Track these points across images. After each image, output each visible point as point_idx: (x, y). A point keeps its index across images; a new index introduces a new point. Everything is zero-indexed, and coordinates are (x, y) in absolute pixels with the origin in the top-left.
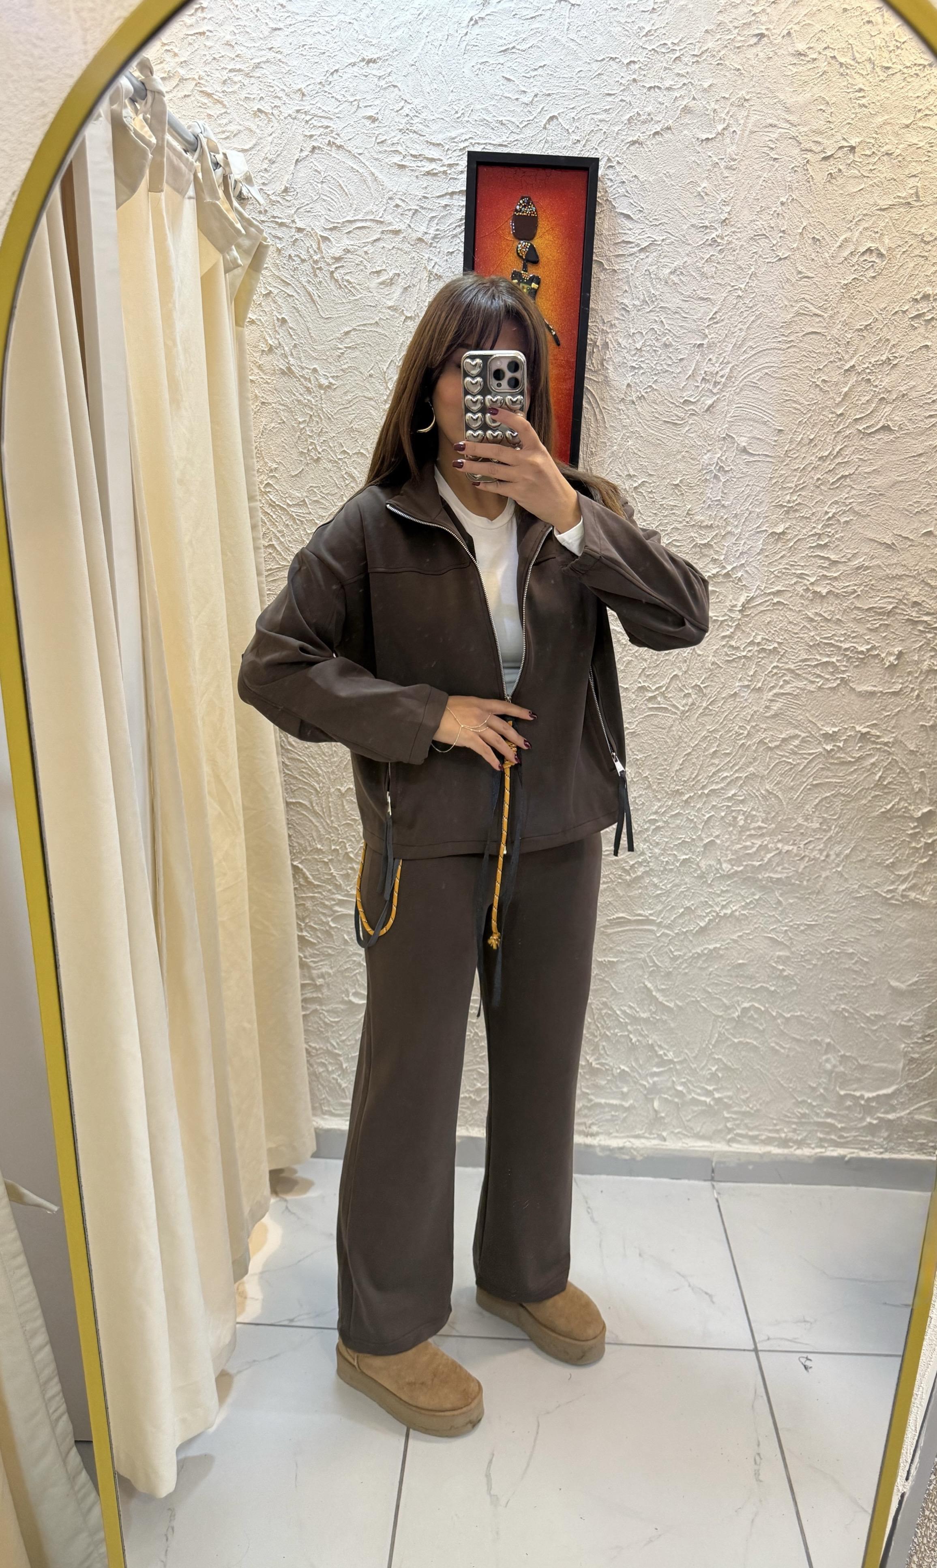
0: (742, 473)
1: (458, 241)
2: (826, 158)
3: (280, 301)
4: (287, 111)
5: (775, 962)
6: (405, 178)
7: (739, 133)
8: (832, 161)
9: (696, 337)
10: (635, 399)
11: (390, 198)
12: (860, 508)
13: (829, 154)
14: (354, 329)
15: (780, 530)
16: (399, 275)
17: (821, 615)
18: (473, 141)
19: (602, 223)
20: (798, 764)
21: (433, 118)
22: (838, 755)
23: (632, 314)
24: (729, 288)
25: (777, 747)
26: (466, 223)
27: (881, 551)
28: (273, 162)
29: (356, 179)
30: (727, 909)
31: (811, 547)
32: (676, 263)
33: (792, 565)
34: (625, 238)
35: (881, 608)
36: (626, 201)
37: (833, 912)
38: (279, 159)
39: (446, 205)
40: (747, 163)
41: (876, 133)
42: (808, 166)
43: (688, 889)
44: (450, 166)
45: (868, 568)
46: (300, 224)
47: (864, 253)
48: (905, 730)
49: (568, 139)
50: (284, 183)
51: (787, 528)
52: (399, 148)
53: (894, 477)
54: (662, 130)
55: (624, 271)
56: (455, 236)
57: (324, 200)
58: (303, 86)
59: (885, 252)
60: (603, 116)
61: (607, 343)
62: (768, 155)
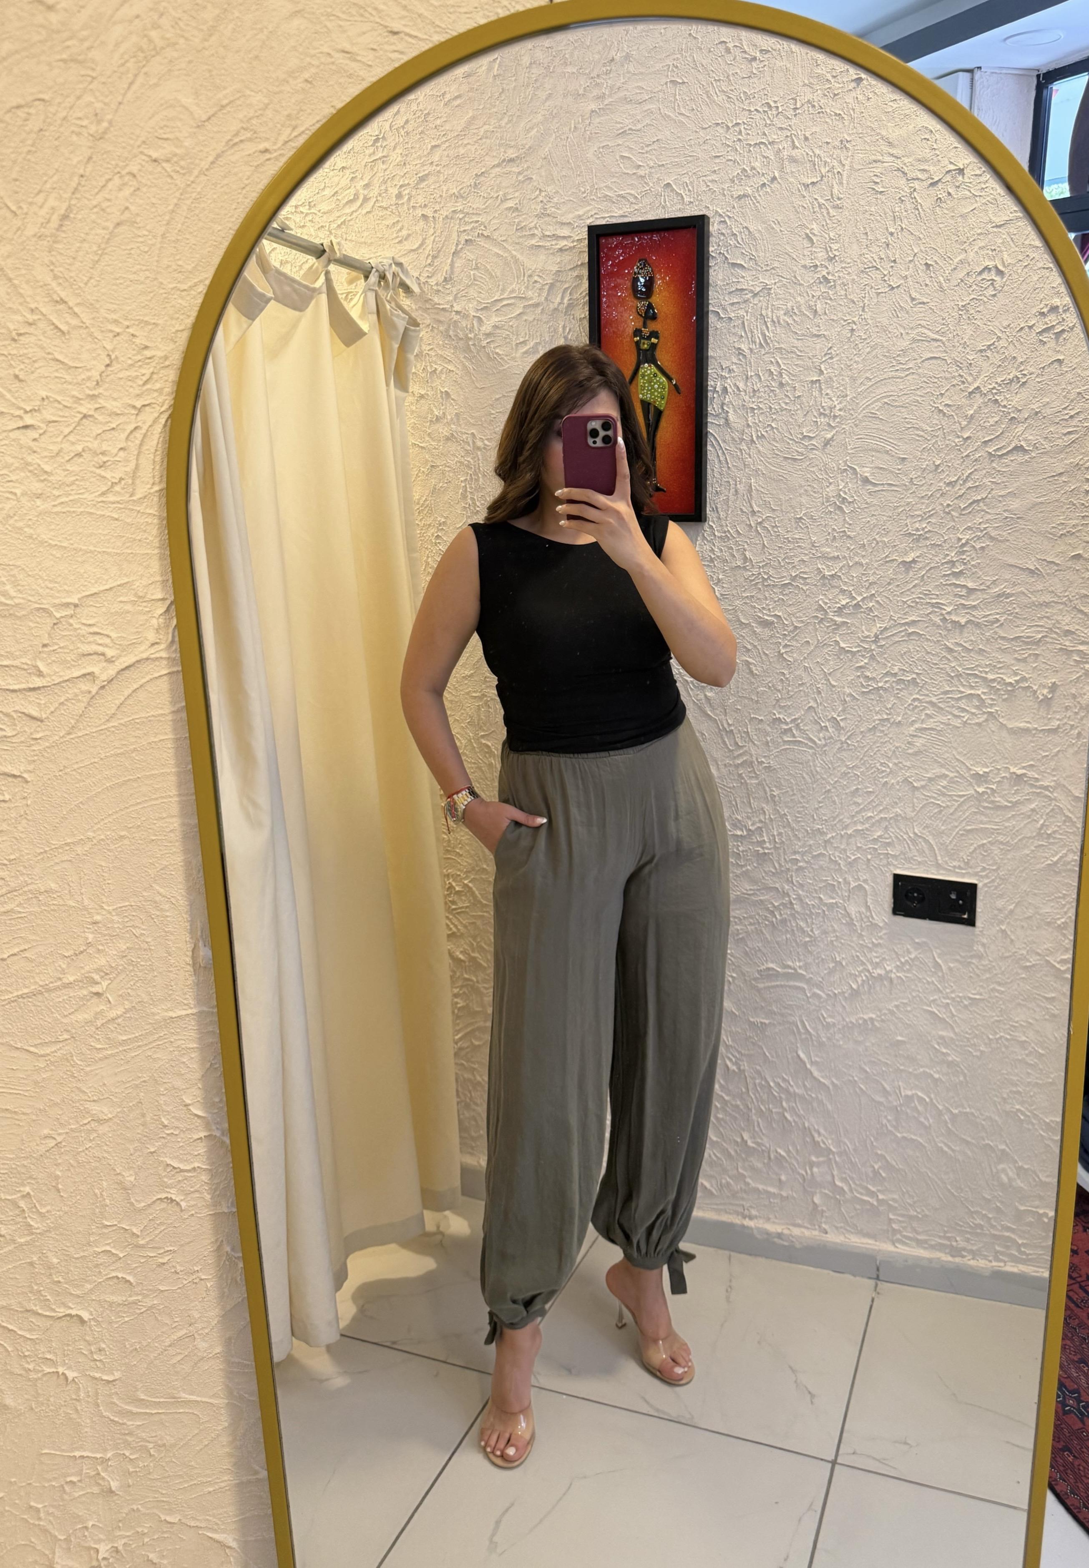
0: (867, 503)
2: (932, 184)
3: (443, 376)
4: (444, 213)
6: (542, 256)
7: (844, 173)
8: (939, 186)
9: (812, 373)
10: (755, 438)
11: (530, 276)
13: (937, 179)
14: (504, 396)
15: (910, 559)
16: (539, 343)
17: (961, 645)
18: (593, 217)
19: (717, 275)
20: (947, 806)
21: (563, 201)
22: (993, 798)
23: (749, 358)
24: (844, 321)
25: (923, 787)
27: (1023, 576)
28: (434, 257)
29: (499, 262)
31: (945, 575)
32: (789, 304)
33: (925, 595)
34: (739, 286)
35: (1029, 637)
36: (737, 252)
38: (440, 254)
39: (577, 276)
40: (852, 200)
42: (915, 193)
44: (579, 241)
45: (1009, 596)
46: (457, 308)
47: (980, 273)
49: (682, 202)
51: (917, 557)
52: (536, 232)
53: (1032, 498)
54: (770, 182)
55: (739, 317)
56: (586, 303)
57: (476, 285)
59: (1003, 269)
60: (714, 177)
61: (726, 388)
62: (874, 189)
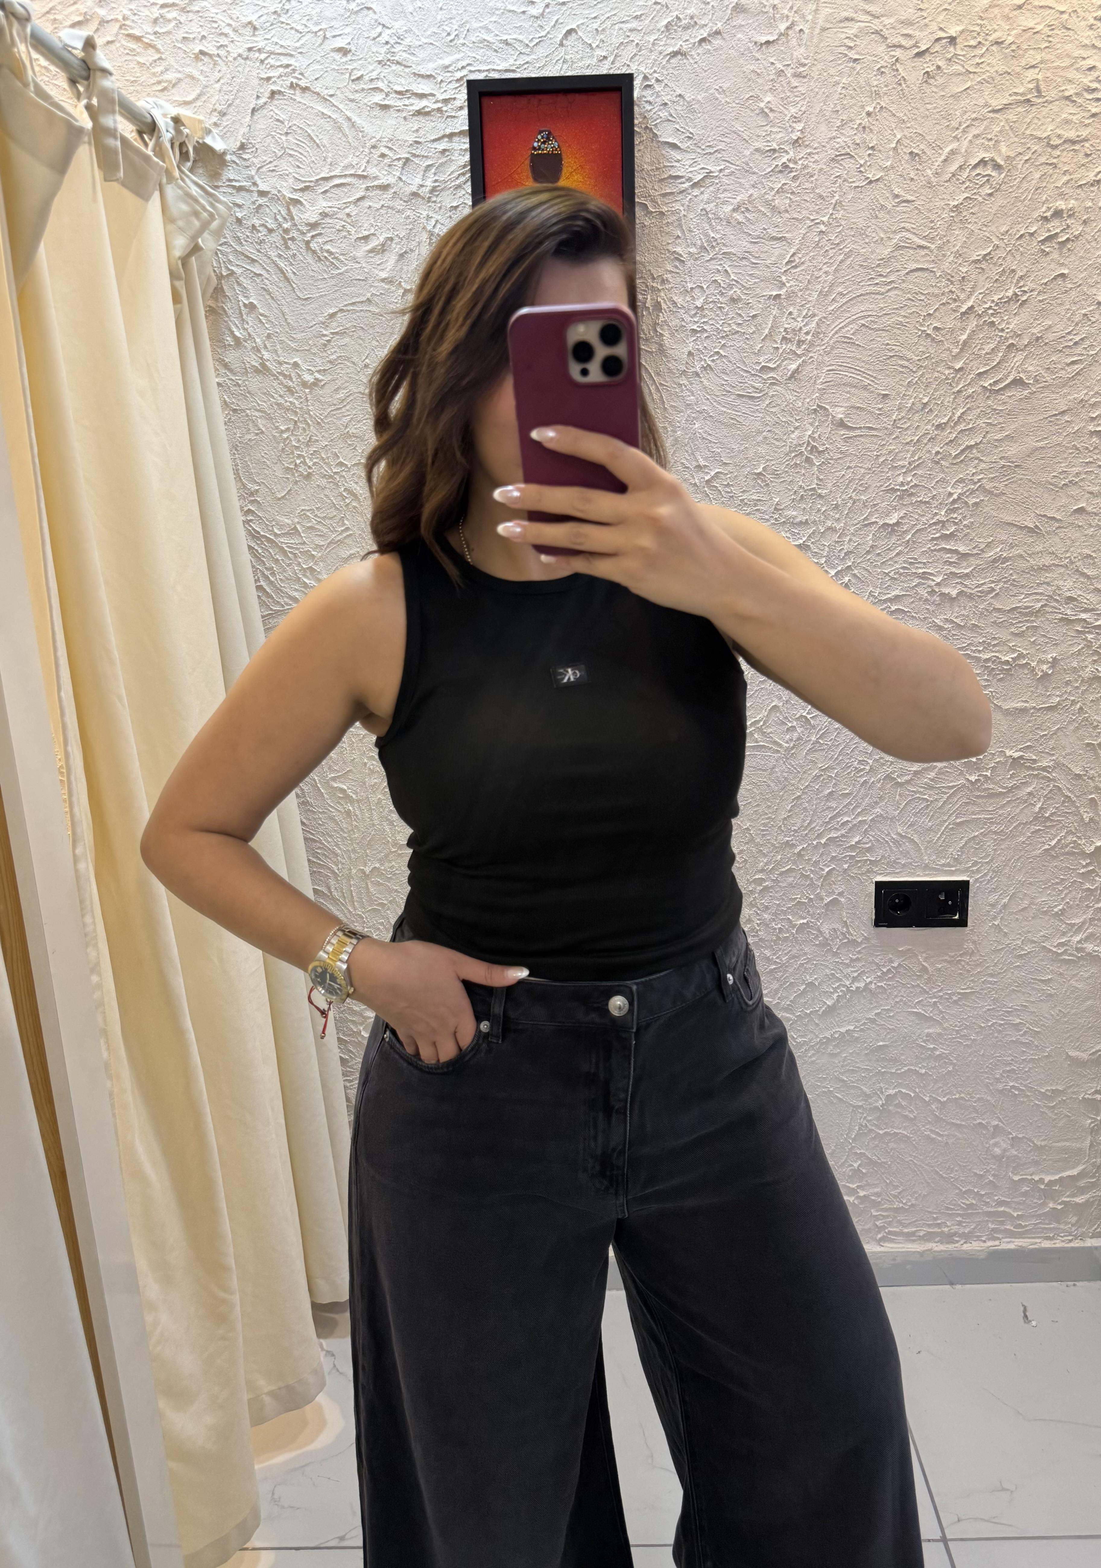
0: (841, 453)
1: (463, 192)
2: (919, 54)
3: (246, 282)
4: (235, 51)
5: (924, 1041)
6: (391, 121)
7: (807, 31)
8: (928, 57)
9: (771, 286)
10: (698, 370)
11: (374, 147)
12: (991, 485)
13: (924, 48)
14: (341, 310)
15: (894, 521)
16: (391, 239)
17: (952, 622)
18: (473, 69)
19: (643, 157)
20: (936, 800)
21: (420, 43)
22: (986, 786)
23: (688, 264)
24: (809, 223)
25: (908, 782)
26: (472, 171)
27: (1021, 536)
28: (223, 114)
29: (328, 126)
30: (859, 981)
31: (934, 539)
32: (739, 198)
33: (911, 563)
34: (673, 172)
35: (1027, 608)
36: (670, 127)
37: (992, 975)
38: (231, 109)
39: (445, 150)
40: (819, 67)
41: (981, 18)
42: (898, 65)
43: (809, 960)
44: (446, 101)
45: (1006, 559)
46: (263, 187)
47: (976, 166)
48: (1068, 751)
49: (592, 56)
50: (240, 138)
51: (902, 518)
52: (380, 85)
53: (1032, 442)
54: (709, 35)
55: (673, 213)
56: (459, 187)
57: (291, 156)
58: (253, 18)
59: (1002, 163)
60: (634, 24)
61: (659, 303)
62: (846, 55)
